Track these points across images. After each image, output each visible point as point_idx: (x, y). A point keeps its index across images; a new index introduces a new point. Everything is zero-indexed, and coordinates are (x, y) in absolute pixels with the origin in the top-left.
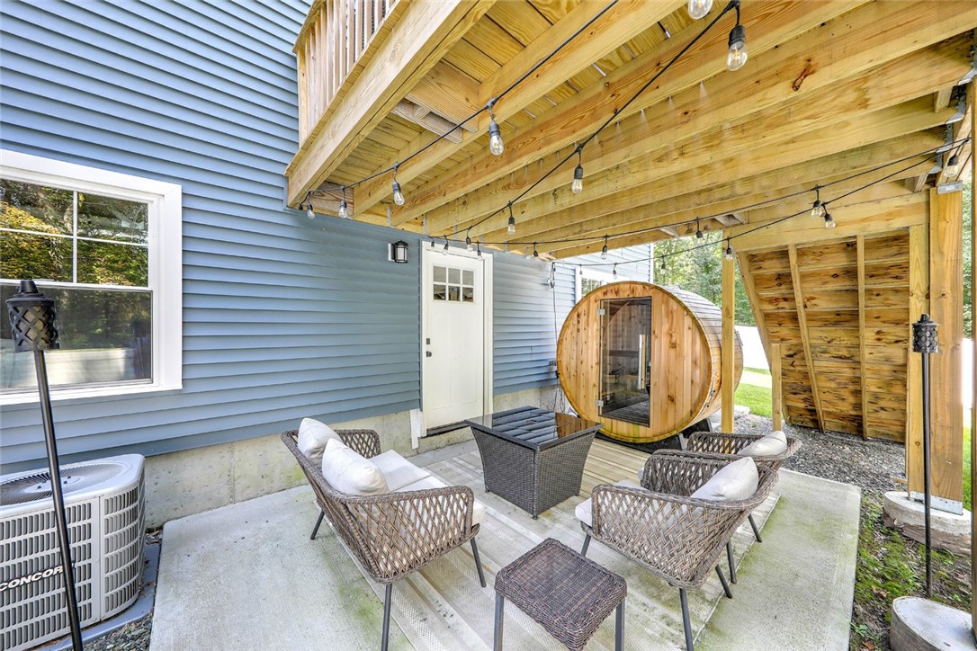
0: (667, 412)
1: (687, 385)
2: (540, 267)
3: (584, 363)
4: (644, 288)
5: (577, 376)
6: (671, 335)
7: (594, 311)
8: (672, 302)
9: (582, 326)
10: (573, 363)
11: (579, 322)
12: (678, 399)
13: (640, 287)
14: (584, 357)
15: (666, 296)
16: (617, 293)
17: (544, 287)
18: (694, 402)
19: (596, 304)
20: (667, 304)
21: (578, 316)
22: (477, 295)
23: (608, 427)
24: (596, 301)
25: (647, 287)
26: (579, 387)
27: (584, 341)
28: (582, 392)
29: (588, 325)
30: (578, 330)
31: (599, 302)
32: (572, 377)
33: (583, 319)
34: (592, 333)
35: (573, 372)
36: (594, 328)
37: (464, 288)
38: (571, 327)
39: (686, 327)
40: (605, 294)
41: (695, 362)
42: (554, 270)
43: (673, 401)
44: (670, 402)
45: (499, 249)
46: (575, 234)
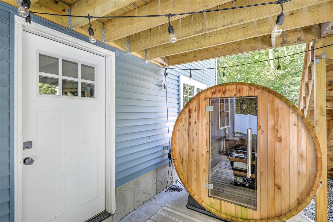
0: (274, 198)
1: (294, 175)
2: (156, 72)
3: (195, 151)
4: (250, 88)
5: (189, 162)
6: (277, 130)
7: (204, 108)
8: (277, 101)
9: (193, 120)
10: (185, 150)
11: (190, 117)
12: (285, 187)
13: (245, 88)
14: (194, 146)
15: (271, 96)
16: (224, 92)
17: (158, 88)
18: (300, 191)
19: (205, 102)
20: (273, 102)
21: (190, 111)
22: (99, 91)
23: (218, 207)
24: (205, 99)
25: (253, 88)
26: (191, 171)
27: (194, 133)
28: (194, 176)
29: (198, 119)
30: (190, 124)
31: (208, 100)
32: (184, 162)
33: (194, 114)
34: (202, 126)
35: (185, 158)
36: (204, 122)
37: (82, 84)
38: (184, 120)
39: (292, 123)
40: (214, 93)
41: (301, 156)
42: (167, 74)
43: (280, 188)
44: (276, 189)
45: (121, 49)
46: (197, 33)
